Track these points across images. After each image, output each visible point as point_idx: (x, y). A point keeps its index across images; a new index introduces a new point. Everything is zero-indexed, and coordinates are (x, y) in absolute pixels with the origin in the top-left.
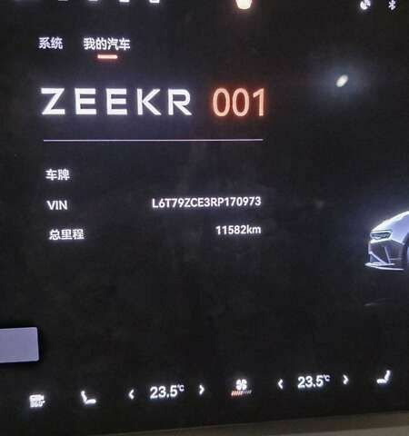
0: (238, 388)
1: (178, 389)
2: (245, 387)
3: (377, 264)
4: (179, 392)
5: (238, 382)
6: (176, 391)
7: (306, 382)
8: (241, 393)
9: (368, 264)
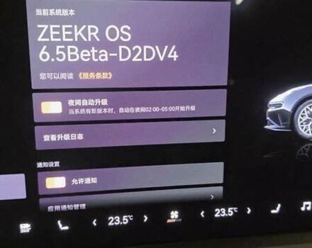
0: (172, 217)
1: (128, 218)
2: (177, 216)
3: (272, 126)
4: (129, 221)
5: (172, 213)
6: (127, 220)
7: (221, 212)
8: (174, 221)
9: (266, 127)
